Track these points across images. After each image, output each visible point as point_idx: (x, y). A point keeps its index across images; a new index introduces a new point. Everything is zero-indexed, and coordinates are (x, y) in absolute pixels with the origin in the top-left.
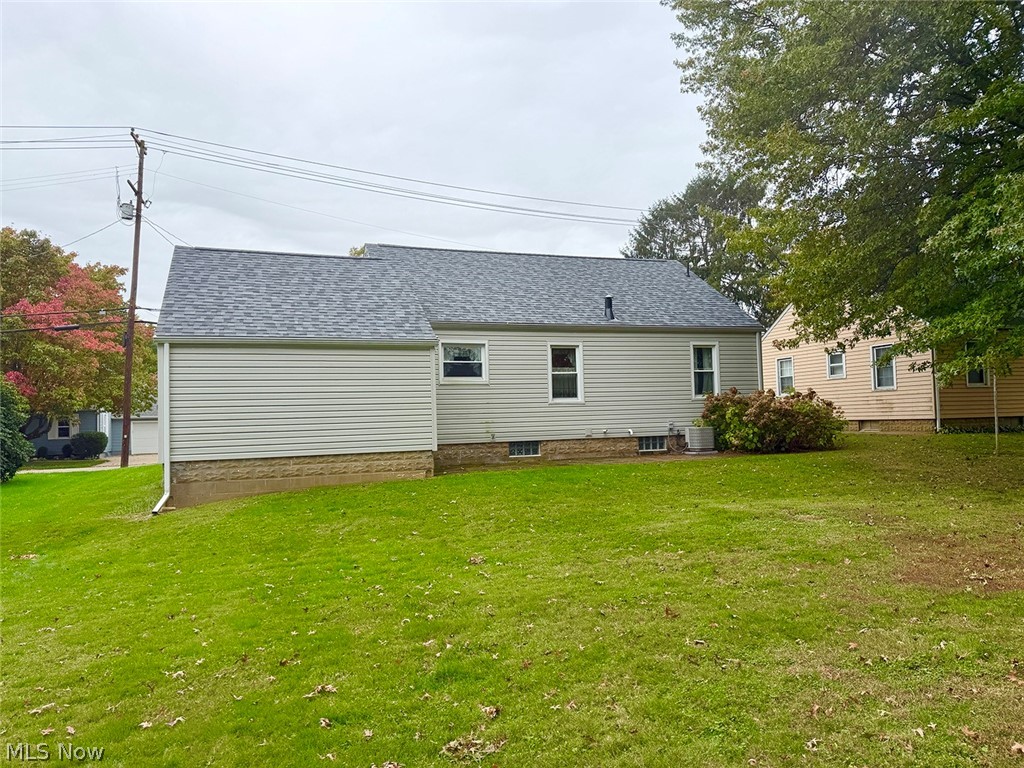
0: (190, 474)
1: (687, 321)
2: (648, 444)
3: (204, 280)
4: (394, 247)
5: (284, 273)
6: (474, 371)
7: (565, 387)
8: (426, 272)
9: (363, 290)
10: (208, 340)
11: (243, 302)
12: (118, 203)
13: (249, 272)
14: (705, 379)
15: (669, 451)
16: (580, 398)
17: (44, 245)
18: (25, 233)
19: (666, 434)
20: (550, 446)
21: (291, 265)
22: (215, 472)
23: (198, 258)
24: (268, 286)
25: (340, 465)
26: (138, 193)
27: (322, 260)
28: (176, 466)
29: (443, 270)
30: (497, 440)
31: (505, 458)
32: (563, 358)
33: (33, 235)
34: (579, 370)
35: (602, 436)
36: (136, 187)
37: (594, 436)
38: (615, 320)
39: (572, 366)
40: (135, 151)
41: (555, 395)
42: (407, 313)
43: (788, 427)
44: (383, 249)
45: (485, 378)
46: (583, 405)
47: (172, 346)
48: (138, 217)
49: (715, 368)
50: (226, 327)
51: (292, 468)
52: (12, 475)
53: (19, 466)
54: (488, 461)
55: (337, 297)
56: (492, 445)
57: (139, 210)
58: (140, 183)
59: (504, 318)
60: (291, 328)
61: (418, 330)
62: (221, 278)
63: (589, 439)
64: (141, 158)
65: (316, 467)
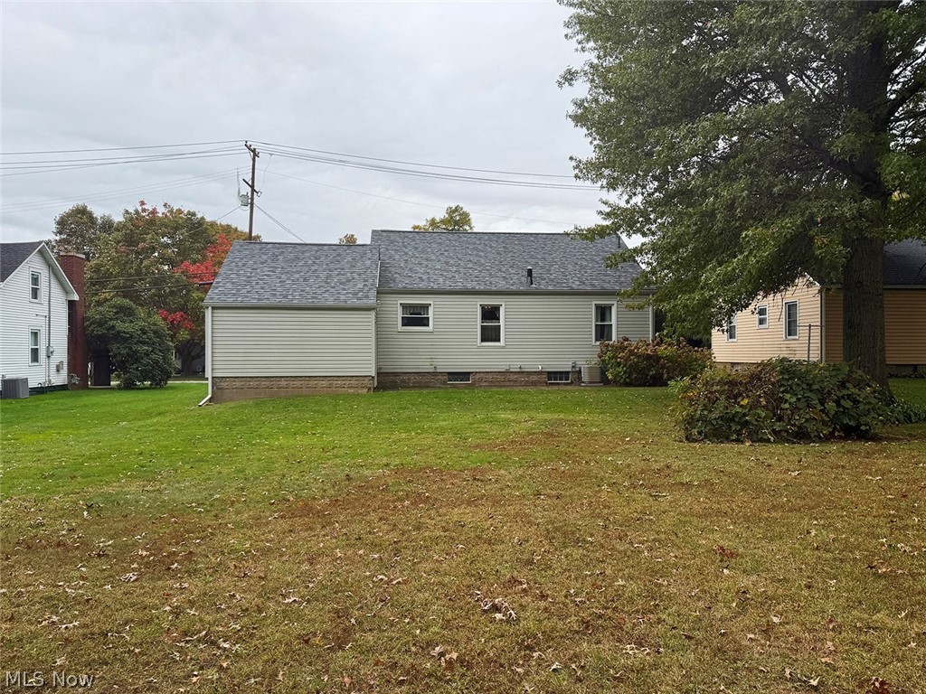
0: (224, 385)
1: (593, 285)
2: (555, 377)
3: (244, 265)
4: (392, 231)
5: (297, 258)
6: (424, 322)
7: (490, 334)
8: (406, 250)
9: (343, 269)
10: (234, 305)
11: (261, 280)
12: (239, 193)
13: (275, 258)
14: (606, 330)
15: (572, 383)
16: (502, 343)
17: (201, 222)
18: (189, 213)
19: (570, 370)
20: (478, 376)
21: (303, 252)
22: (238, 384)
23: (246, 249)
24: (283, 268)
25: (313, 383)
26: (252, 187)
27: (326, 247)
28: (216, 379)
29: (420, 249)
30: (439, 371)
31: (445, 383)
32: (490, 314)
33: (194, 214)
34: (502, 323)
35: (518, 370)
36: (250, 183)
37: (512, 370)
38: (534, 285)
39: (498, 319)
40: (249, 156)
41: (483, 340)
42: (365, 285)
43: (649, 368)
44: (384, 234)
45: (431, 327)
46: (504, 347)
47: (213, 308)
48: (252, 204)
49: (614, 322)
50: (247, 297)
51: (283, 383)
52: (166, 384)
53: (169, 377)
54: (431, 385)
55: (323, 276)
56: (435, 374)
57: (252, 199)
58: (253, 179)
59: (448, 285)
60: (285, 297)
61: (367, 297)
62: (255, 263)
63: (508, 372)
64: (254, 160)
65: (297, 383)
